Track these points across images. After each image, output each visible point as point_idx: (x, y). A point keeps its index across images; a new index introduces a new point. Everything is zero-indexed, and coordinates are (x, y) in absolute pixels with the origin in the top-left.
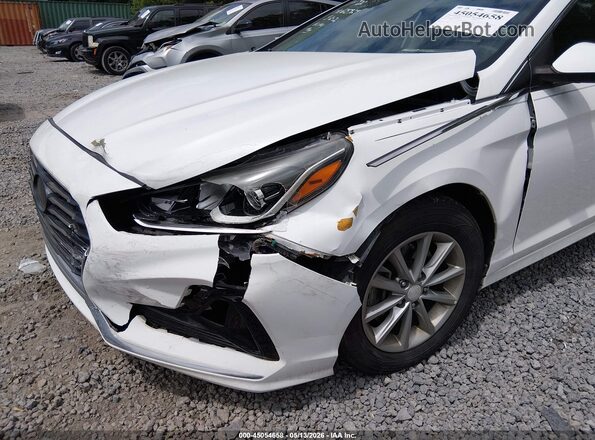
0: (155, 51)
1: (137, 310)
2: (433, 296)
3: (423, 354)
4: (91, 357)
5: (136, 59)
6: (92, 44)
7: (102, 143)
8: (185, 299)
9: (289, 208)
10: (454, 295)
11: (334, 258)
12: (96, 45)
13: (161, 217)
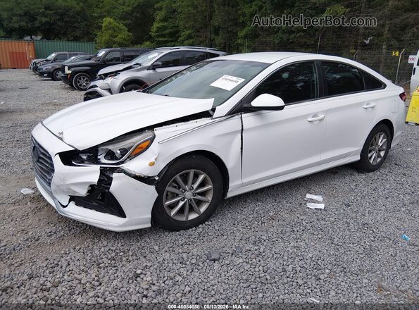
0: (103, 79)
1: (72, 199)
2: (199, 197)
3: (195, 223)
4: (52, 225)
5: (93, 83)
6: (67, 71)
7: (62, 133)
8: (89, 192)
9: (131, 158)
10: (209, 198)
11: (149, 177)
12: (70, 72)
13: (82, 161)
